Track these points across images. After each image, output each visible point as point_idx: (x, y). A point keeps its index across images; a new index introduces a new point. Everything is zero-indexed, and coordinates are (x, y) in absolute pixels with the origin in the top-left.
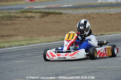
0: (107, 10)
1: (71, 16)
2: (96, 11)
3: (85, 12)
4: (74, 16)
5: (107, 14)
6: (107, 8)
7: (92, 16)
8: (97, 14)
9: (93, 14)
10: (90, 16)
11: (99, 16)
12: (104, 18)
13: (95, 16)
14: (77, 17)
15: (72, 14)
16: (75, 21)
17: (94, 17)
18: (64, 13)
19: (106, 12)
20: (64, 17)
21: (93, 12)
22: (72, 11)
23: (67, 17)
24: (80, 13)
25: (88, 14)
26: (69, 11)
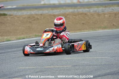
0: (51, 11)
1: (15, 17)
2: (40, 12)
3: (29, 14)
4: (18, 18)
5: (50, 15)
6: (50, 9)
7: (36, 17)
8: (41, 15)
9: (37, 15)
10: (34, 17)
11: (42, 17)
12: (48, 19)
13: (39, 17)
14: (21, 18)
15: (17, 16)
16: (20, 22)
17: (38, 19)
18: (8, 14)
19: (50, 13)
20: (9, 18)
21: (37, 13)
22: (16, 12)
23: (12, 18)
24: (24, 14)
25: (32, 15)
26: (13, 12)
